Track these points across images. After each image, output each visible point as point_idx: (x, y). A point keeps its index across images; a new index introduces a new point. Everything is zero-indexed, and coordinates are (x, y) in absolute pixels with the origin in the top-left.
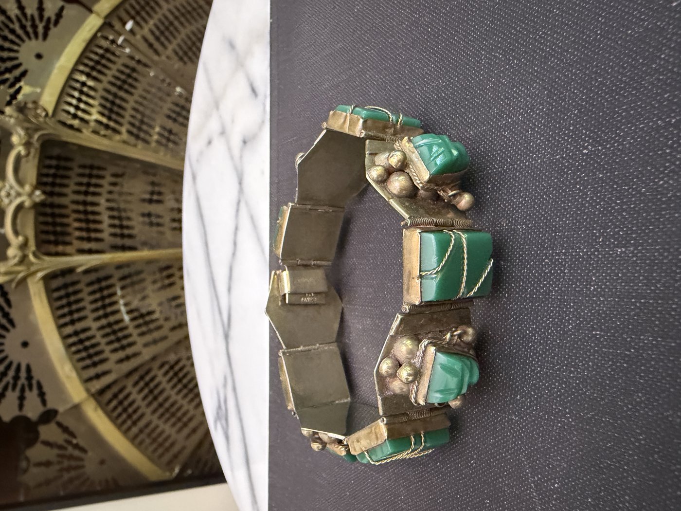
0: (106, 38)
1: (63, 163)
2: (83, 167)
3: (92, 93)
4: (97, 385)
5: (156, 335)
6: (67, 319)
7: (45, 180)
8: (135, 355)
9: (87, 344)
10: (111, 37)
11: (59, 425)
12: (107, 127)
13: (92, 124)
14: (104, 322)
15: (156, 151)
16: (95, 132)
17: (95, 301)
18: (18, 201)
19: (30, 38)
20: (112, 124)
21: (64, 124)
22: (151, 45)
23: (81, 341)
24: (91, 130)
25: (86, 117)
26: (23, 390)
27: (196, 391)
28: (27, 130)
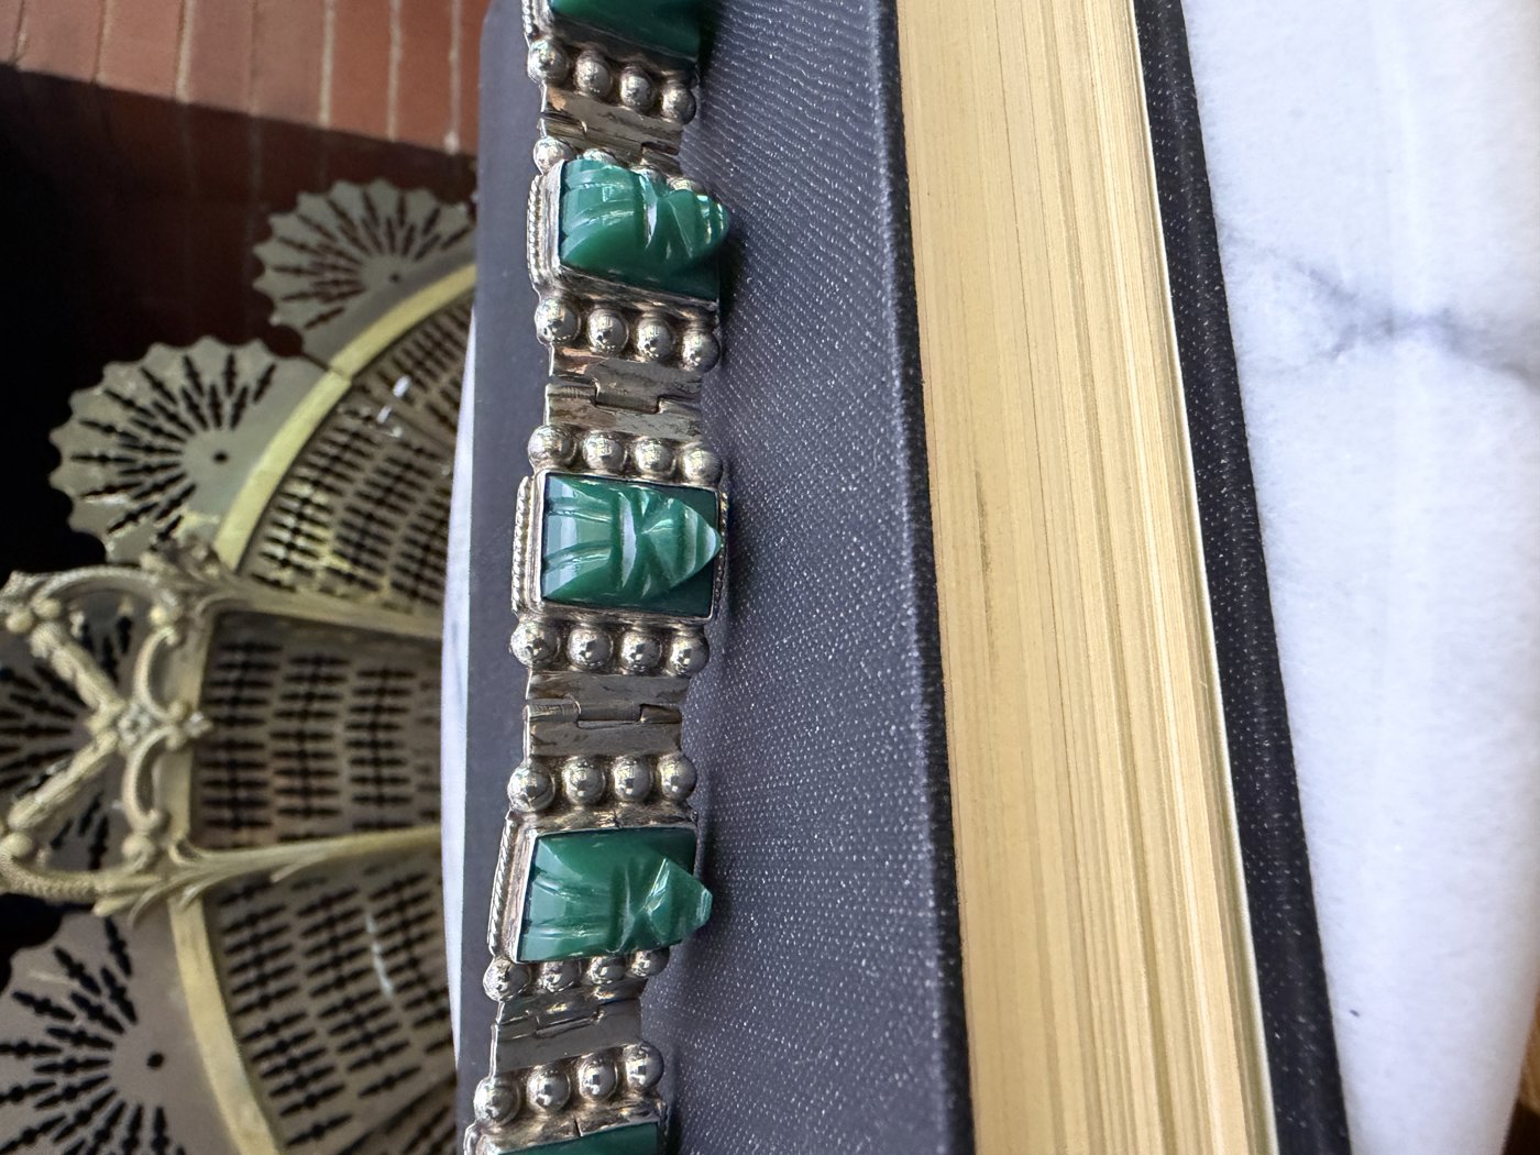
0: (354, 414)
1: (257, 657)
2: (300, 661)
3: (321, 517)
6: (253, 996)
8: (408, 1074)
9: (296, 1052)
12: (350, 578)
13: (320, 575)
14: (335, 997)
16: (327, 590)
17: (317, 950)
18: (154, 737)
19: (205, 426)
20: (361, 573)
21: (262, 580)
22: (444, 419)
23: (281, 1047)
24: (316, 586)
25: (308, 563)
28: (181, 594)
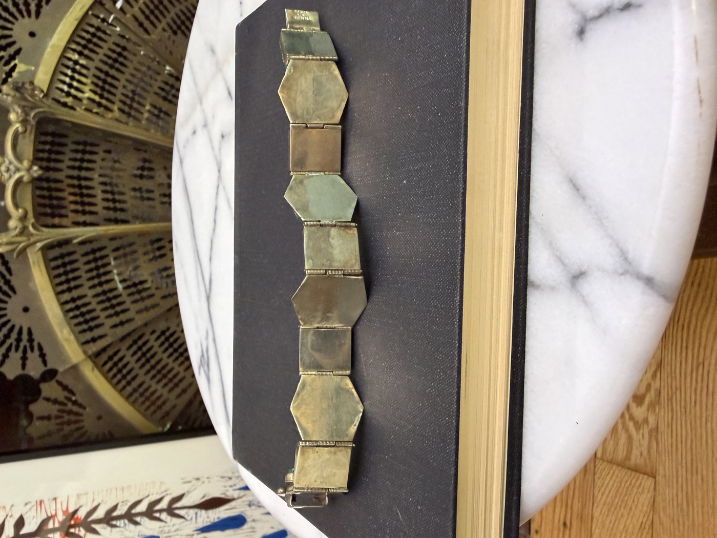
0: (98, 17)
1: (57, 140)
2: (78, 143)
3: (84, 71)
4: (94, 348)
5: (148, 303)
6: (65, 287)
7: (41, 155)
8: (129, 321)
9: (84, 310)
10: (102, 16)
11: (60, 383)
12: (99, 105)
13: (85, 102)
14: (99, 290)
15: (147, 130)
16: (88, 110)
17: (91, 270)
18: (17, 176)
19: (23, 16)
20: (104, 102)
21: (58, 101)
22: (141, 25)
23: (78, 308)
24: (83, 107)
25: (79, 95)
26: (25, 351)
27: (185, 355)
28: (23, 107)
